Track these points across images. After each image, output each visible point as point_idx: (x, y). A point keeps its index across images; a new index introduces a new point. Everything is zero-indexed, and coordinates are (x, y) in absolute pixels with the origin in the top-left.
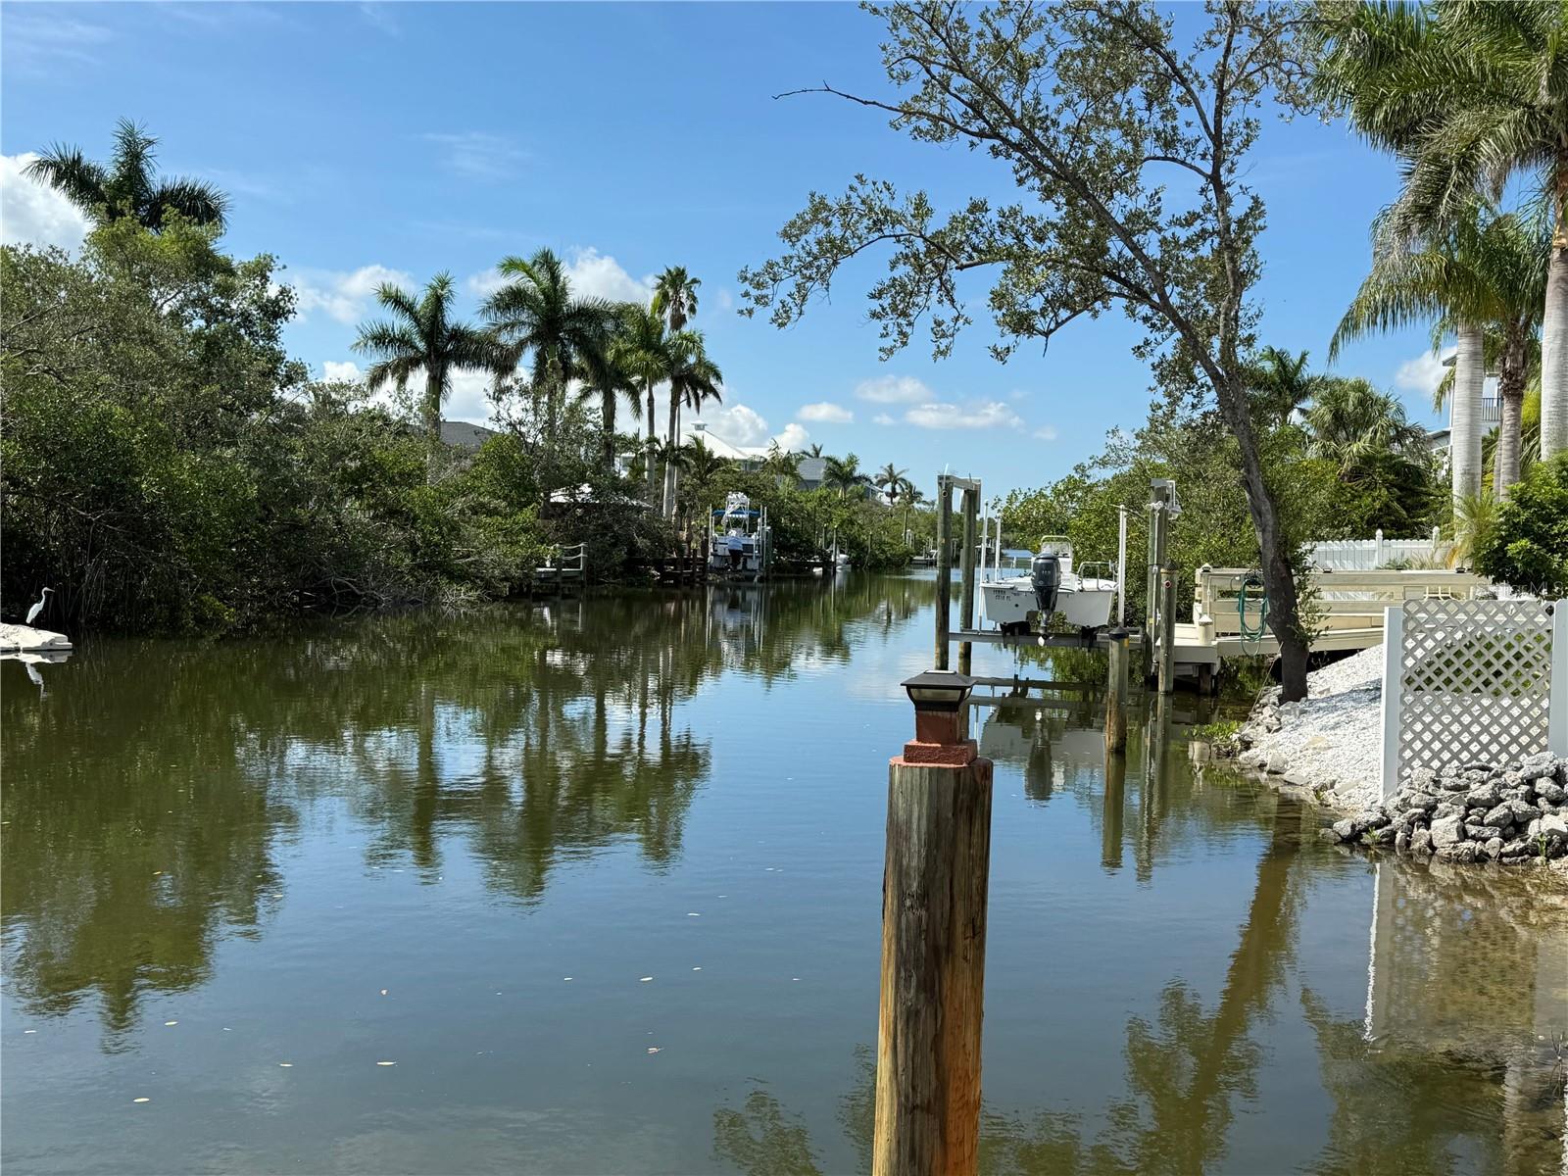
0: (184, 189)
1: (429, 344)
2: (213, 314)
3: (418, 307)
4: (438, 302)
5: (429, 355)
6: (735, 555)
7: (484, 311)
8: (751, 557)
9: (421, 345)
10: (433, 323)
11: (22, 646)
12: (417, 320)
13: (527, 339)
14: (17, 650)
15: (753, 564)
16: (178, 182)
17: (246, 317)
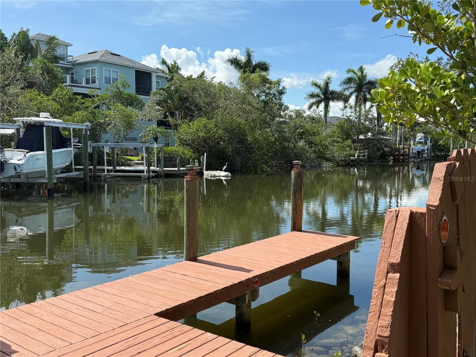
0: (260, 63)
1: (324, 96)
2: (267, 94)
3: (322, 86)
4: (327, 84)
5: (324, 99)
6: (419, 152)
7: (341, 85)
8: (424, 153)
9: (322, 96)
10: (325, 90)
11: (221, 175)
12: (321, 90)
13: (353, 92)
14: (220, 176)
15: (425, 155)
16: (259, 61)
17: (274, 95)
